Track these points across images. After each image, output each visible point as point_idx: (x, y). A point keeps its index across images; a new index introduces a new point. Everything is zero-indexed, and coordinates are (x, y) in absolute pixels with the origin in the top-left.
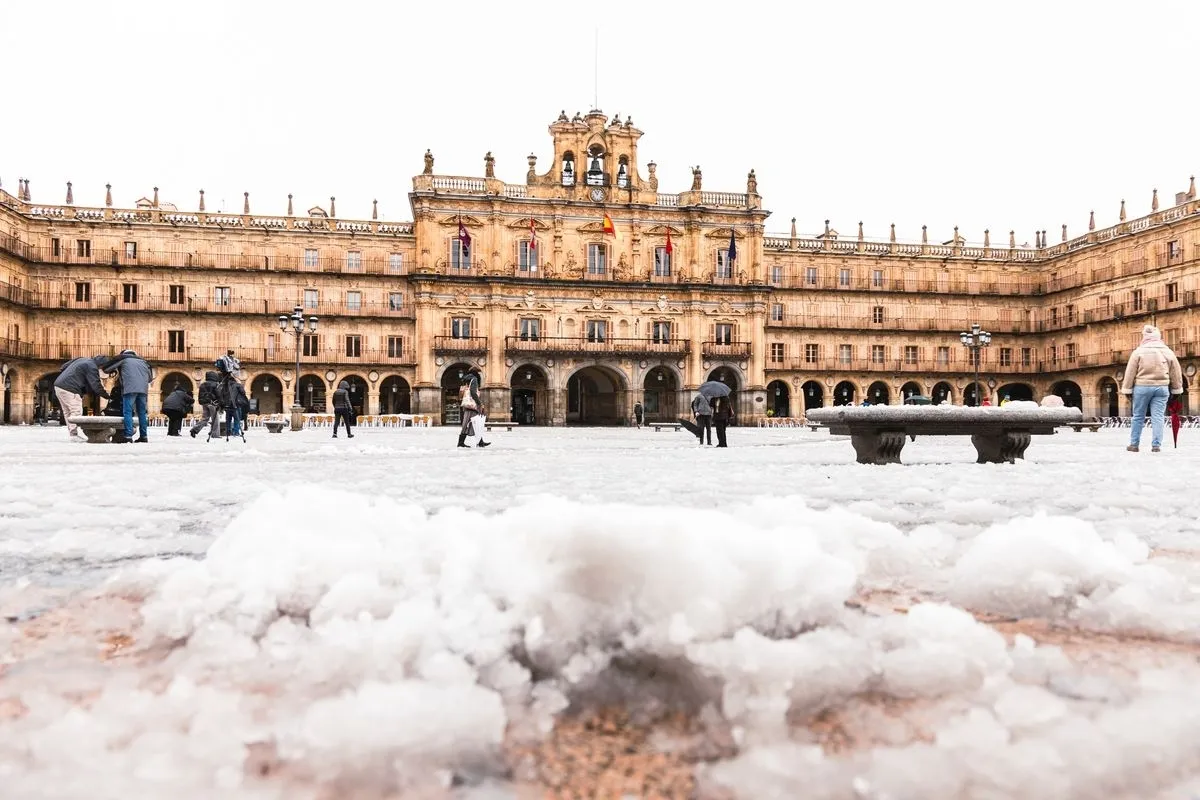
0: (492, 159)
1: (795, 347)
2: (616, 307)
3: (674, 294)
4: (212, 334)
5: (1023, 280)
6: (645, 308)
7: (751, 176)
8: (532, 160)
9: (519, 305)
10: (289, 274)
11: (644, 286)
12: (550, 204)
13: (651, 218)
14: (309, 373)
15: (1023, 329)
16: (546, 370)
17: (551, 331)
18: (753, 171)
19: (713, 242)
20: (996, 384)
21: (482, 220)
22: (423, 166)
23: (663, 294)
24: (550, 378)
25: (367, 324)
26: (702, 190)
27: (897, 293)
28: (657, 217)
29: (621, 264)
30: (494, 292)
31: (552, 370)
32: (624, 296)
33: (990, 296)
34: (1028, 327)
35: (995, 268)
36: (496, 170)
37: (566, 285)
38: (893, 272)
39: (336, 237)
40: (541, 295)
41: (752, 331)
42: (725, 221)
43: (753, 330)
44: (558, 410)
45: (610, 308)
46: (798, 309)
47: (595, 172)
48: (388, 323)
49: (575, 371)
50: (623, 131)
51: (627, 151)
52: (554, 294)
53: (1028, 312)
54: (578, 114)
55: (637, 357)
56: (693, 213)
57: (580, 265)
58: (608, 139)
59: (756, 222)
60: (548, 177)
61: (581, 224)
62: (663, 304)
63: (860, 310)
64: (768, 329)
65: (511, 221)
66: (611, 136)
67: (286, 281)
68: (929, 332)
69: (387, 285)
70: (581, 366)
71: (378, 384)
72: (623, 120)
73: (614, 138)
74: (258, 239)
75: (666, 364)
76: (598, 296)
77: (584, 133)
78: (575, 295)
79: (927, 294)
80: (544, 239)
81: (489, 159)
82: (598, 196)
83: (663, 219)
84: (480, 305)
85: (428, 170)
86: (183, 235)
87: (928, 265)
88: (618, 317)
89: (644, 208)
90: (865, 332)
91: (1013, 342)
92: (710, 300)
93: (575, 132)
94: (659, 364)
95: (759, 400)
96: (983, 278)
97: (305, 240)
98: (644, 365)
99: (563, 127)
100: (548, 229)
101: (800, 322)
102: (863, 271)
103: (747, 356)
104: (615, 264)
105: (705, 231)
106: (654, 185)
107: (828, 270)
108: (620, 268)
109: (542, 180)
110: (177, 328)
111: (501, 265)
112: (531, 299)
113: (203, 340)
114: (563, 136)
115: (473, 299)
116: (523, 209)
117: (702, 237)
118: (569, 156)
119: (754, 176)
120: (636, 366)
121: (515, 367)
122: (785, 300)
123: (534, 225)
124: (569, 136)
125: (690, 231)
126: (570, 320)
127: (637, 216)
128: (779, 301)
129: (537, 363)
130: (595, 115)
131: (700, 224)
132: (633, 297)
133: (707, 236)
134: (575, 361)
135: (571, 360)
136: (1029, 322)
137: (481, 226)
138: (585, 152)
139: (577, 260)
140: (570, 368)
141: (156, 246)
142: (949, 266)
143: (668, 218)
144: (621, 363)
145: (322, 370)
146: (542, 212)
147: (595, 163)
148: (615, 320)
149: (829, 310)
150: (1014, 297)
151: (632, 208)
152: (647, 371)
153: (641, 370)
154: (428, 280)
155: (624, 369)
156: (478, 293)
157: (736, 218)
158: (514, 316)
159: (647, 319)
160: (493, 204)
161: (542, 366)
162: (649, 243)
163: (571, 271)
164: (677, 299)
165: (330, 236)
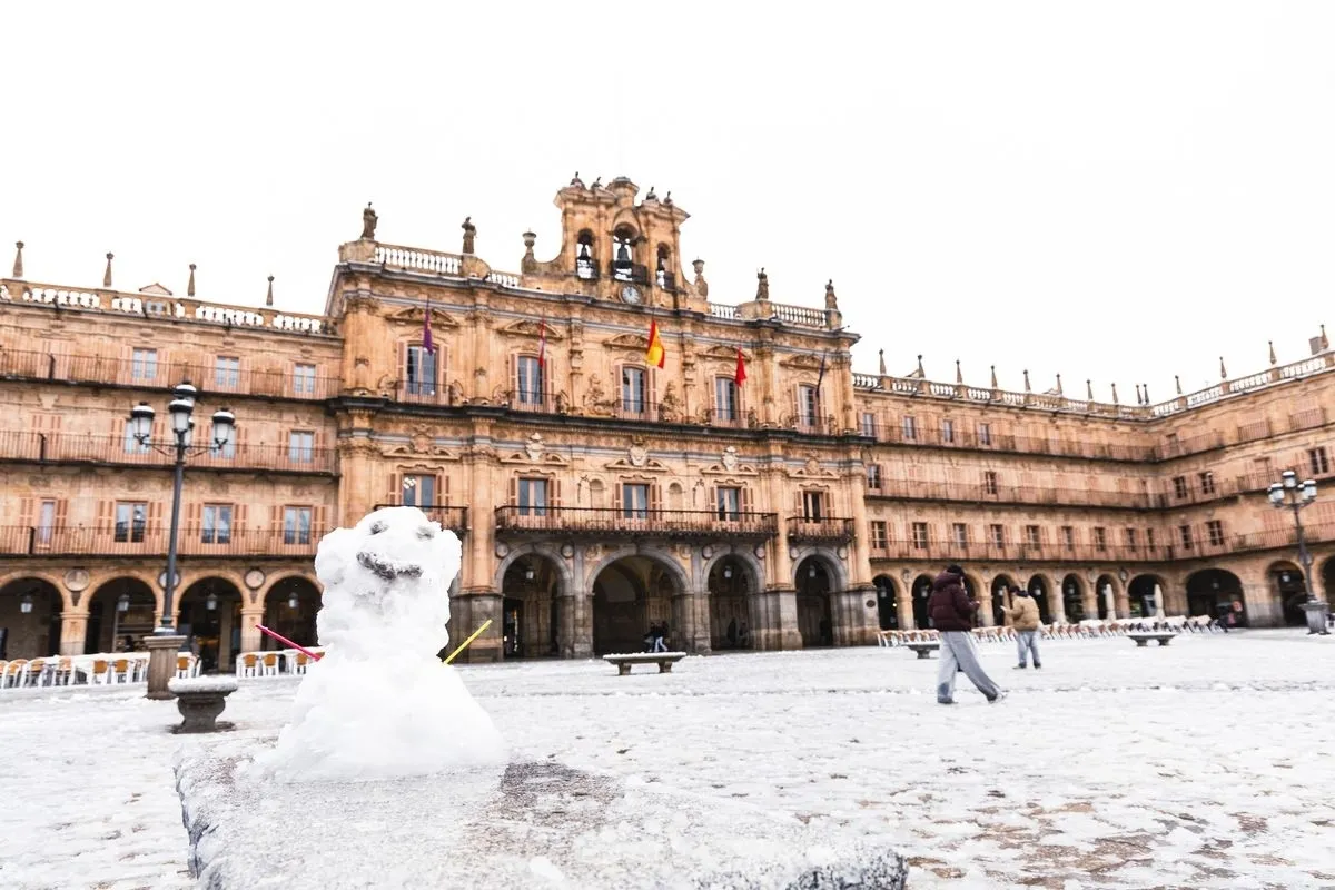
0: (472, 228)
1: (900, 526)
2: (665, 463)
3: (743, 445)
5: (1133, 443)
6: (707, 466)
7: (829, 288)
8: (530, 239)
9: (517, 457)
10: (96, 389)
11: (706, 432)
12: (564, 302)
13: (706, 334)
14: (124, 574)
15: (1143, 505)
16: (561, 564)
17: (567, 499)
18: (830, 282)
19: (790, 373)
20: (1127, 575)
21: (458, 318)
22: (360, 227)
23: (729, 445)
24: (567, 575)
25: (246, 484)
26: (769, 300)
27: (1008, 454)
28: (715, 334)
29: (668, 397)
30: (478, 433)
31: (570, 562)
32: (675, 448)
33: (1105, 461)
34: (1147, 502)
35: (1104, 427)
36: (477, 242)
37: (590, 426)
38: (1002, 427)
40: (550, 442)
41: (848, 502)
42: (803, 345)
43: (851, 501)
44: (580, 631)
45: (656, 465)
46: (899, 472)
47: (624, 264)
48: (285, 483)
49: (604, 564)
50: (661, 209)
51: (668, 239)
52: (571, 440)
53: (1144, 483)
54: (600, 179)
55: (697, 539)
56: (764, 330)
57: (608, 396)
58: (642, 218)
59: (842, 348)
60: (555, 264)
61: (611, 336)
62: (732, 459)
63: (968, 476)
64: (869, 500)
65: (505, 323)
66: (646, 214)
67: (89, 402)
68: (1050, 507)
69: (289, 417)
70: (615, 556)
71: (261, 595)
72: (662, 195)
73: (651, 217)
74: (38, 324)
75: (739, 552)
76: (639, 445)
77: (608, 206)
78: (603, 443)
79: (1041, 456)
80: (556, 354)
81: (469, 227)
82: (632, 296)
83: (723, 336)
84: (453, 454)
85: (368, 233)
87: (1037, 419)
88: (667, 478)
89: (699, 318)
90: (980, 506)
91: (1136, 520)
92: (792, 457)
93: (596, 204)
94: (728, 551)
95: (870, 604)
96: (1094, 439)
97: (134, 333)
98: (707, 553)
99: (576, 196)
100: (560, 339)
101: (902, 490)
102: (968, 423)
103: (847, 538)
104: (661, 398)
105: (778, 357)
106: (704, 290)
107: (928, 420)
108: (668, 404)
109: (547, 269)
111: (489, 389)
112: (536, 448)
114: (580, 208)
115: (441, 444)
116: (522, 307)
117: (776, 366)
118: (586, 237)
119: (833, 289)
120: (697, 554)
121: (510, 559)
122: (882, 459)
123: (541, 332)
124: (587, 208)
125: (761, 355)
126: (596, 482)
127: (688, 329)
128: (875, 460)
129: (546, 552)
130: (622, 183)
131: (773, 347)
132: (687, 448)
133: (782, 365)
134: (606, 547)
135: (599, 546)
136: (1146, 495)
137: (455, 327)
138: (609, 234)
139: (605, 390)
140: (599, 559)
142: (1059, 422)
143: (729, 335)
144: (674, 549)
145: (151, 569)
146: (551, 314)
147: (622, 251)
148: (664, 483)
149: (937, 474)
150: (1128, 463)
151: (680, 317)
152: (712, 563)
153: (704, 562)
154: (365, 408)
155: (679, 559)
156: (449, 434)
157: (816, 342)
158: (509, 473)
159: (709, 482)
160: (477, 294)
161: (555, 557)
162: (707, 370)
163: (596, 404)
164: (748, 453)
165: (183, 328)
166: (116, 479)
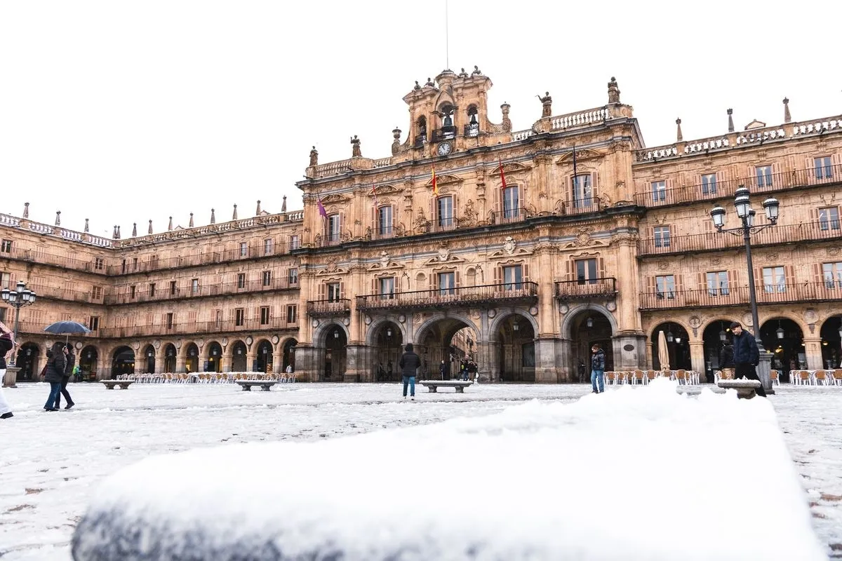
0: (358, 141)
3: (522, 233)
4: (187, 314)
6: (491, 253)
7: (612, 85)
8: (397, 133)
9: (374, 267)
10: (228, 263)
11: (489, 230)
13: (496, 159)
14: (237, 339)
16: (400, 326)
17: (403, 287)
18: (613, 79)
19: (567, 169)
21: (350, 195)
23: (507, 235)
24: (403, 333)
25: (273, 297)
28: (503, 156)
29: (466, 212)
31: (404, 325)
32: (470, 244)
37: (413, 240)
39: (256, 230)
40: (395, 254)
41: (617, 264)
45: (455, 258)
46: (691, 228)
47: (447, 128)
48: (285, 295)
49: (425, 325)
50: (468, 81)
52: (405, 251)
54: (429, 79)
55: (484, 305)
58: (455, 94)
59: (616, 135)
60: (406, 144)
61: (427, 181)
62: (510, 246)
63: (794, 216)
64: (642, 260)
65: (371, 191)
66: (456, 90)
67: (228, 269)
69: (288, 263)
70: (431, 320)
71: (279, 346)
72: (469, 72)
73: (460, 91)
74: (215, 241)
75: (518, 311)
76: (443, 247)
77: (432, 96)
78: (423, 249)
80: (397, 201)
81: (356, 142)
82: (444, 150)
83: (509, 157)
84: (345, 270)
85: (313, 162)
86: (180, 246)
88: (465, 266)
89: (486, 151)
92: (566, 234)
94: (509, 312)
95: (629, 348)
98: (491, 314)
99: (415, 97)
100: (401, 191)
103: (613, 296)
104: (461, 214)
105: (557, 158)
106: (507, 125)
108: (466, 216)
109: (402, 149)
110: (171, 312)
111: (363, 230)
112: (382, 259)
113: (184, 318)
114: (416, 104)
115: (340, 266)
116: (379, 178)
117: (554, 166)
119: (616, 85)
120: (485, 315)
121: (374, 325)
122: (670, 219)
123: (388, 190)
124: (421, 102)
125: (537, 162)
126: (420, 275)
127: (480, 160)
128: (661, 222)
129: (392, 319)
131: (549, 153)
132: (480, 243)
133: (558, 164)
134: (425, 315)
135: (422, 314)
137: (348, 200)
138: (435, 112)
139: (426, 216)
140: (420, 323)
141: (166, 256)
143: (514, 155)
144: (469, 313)
146: (396, 177)
147: (448, 120)
148: (462, 270)
151: (472, 154)
152: (496, 321)
153: (490, 320)
154: (303, 254)
155: (472, 319)
156: (345, 260)
157: (591, 136)
158: (372, 276)
159: (494, 264)
160: (354, 179)
161: (396, 322)
162: (494, 185)
163: (421, 226)
164: (527, 239)
165: (253, 231)
166: (234, 300)
